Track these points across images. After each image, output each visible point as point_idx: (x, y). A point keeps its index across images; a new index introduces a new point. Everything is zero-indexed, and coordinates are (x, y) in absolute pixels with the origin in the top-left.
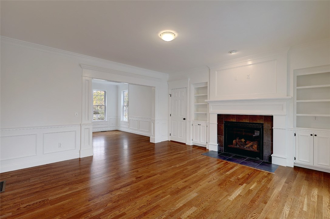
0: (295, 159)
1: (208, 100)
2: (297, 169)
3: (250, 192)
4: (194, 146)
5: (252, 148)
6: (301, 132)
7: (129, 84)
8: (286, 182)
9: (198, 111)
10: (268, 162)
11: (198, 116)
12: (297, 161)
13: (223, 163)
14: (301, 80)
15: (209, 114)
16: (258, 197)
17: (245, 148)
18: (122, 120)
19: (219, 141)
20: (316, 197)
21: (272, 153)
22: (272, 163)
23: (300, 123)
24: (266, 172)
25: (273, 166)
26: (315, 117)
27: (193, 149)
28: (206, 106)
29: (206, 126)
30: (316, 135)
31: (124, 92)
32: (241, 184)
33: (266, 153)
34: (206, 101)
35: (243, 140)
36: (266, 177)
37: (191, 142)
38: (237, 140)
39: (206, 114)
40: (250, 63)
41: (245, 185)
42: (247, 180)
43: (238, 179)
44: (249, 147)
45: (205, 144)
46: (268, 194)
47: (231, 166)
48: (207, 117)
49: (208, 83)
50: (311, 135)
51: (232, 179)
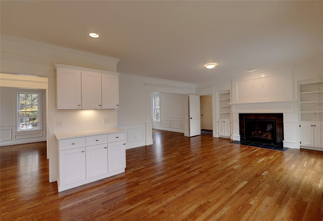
0: (301, 143)
1: (231, 103)
2: (302, 150)
3: (269, 160)
4: (220, 138)
5: (268, 137)
6: (304, 124)
7: (160, 93)
8: (293, 156)
9: (221, 112)
10: (280, 146)
11: (222, 115)
12: (302, 144)
13: (246, 147)
14: (302, 88)
15: (232, 113)
16: (275, 162)
17: (262, 137)
18: (154, 121)
19: (241, 133)
20: (313, 162)
21: (283, 140)
22: (284, 147)
23: (303, 118)
24: (279, 151)
25: (284, 148)
26: (315, 113)
27: (219, 140)
28: (229, 107)
29: (229, 123)
30: (315, 126)
31: (155, 98)
32: (264, 157)
33: (278, 140)
34: (229, 104)
35: (260, 132)
36: (280, 153)
37: (218, 135)
38: (255, 132)
39: (229, 114)
40: (263, 76)
41: (266, 157)
42: (266, 155)
43: (261, 155)
44: (265, 137)
45: (230, 136)
46: (282, 160)
47: (253, 149)
48: (230, 116)
49: (230, 91)
50: (312, 126)
51: (257, 154)
